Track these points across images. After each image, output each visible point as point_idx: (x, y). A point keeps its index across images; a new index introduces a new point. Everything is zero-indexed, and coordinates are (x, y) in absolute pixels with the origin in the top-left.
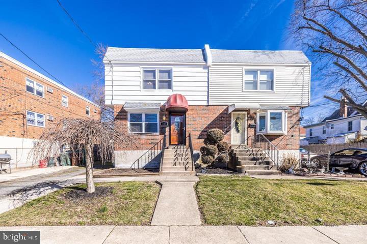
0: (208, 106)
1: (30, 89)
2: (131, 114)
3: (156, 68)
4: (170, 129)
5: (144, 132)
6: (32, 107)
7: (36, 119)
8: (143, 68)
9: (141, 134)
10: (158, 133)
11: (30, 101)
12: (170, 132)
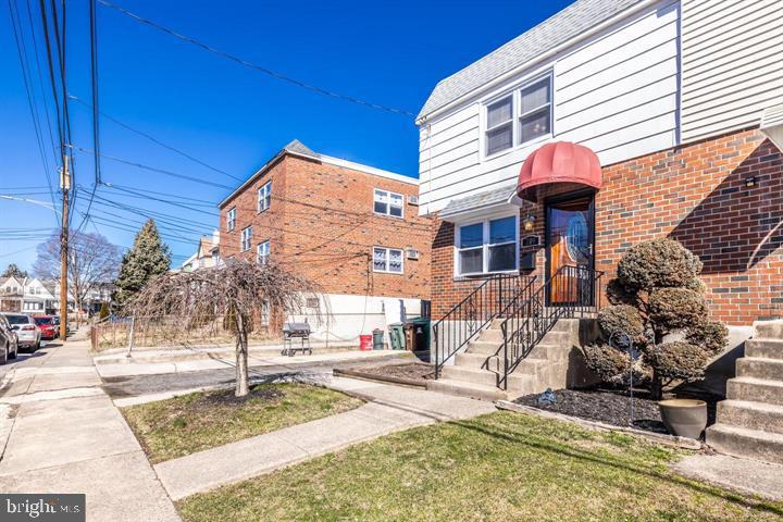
0: (679, 148)
1: (380, 208)
2: (462, 228)
3: (511, 90)
4: (548, 255)
5: (485, 271)
6: (382, 239)
7: (388, 258)
8: (485, 103)
9: (478, 277)
10: (516, 271)
11: (379, 229)
12: (548, 264)
